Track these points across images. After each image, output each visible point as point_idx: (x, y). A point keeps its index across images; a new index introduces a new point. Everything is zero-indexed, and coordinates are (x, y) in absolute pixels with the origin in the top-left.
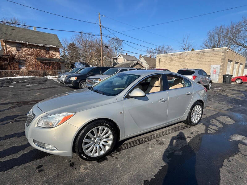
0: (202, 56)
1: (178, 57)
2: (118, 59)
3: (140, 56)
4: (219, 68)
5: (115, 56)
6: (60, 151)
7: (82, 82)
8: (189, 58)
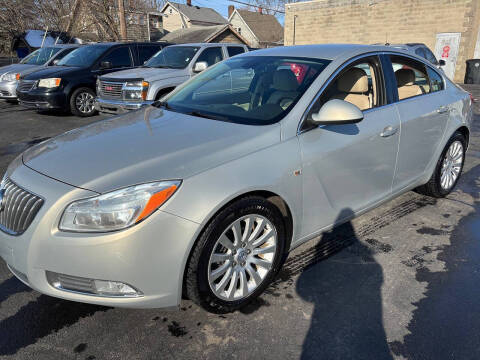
0: (415, 7)
1: (347, 11)
2: (164, 18)
3: (231, 8)
4: (457, 42)
5: (153, 9)
6: (148, 294)
7: (78, 94)
8: (379, 13)
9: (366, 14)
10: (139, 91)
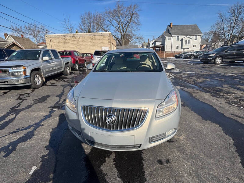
0: (94, 39)
1: (72, 39)
8: (83, 40)
9: (78, 40)
10: (22, 72)
